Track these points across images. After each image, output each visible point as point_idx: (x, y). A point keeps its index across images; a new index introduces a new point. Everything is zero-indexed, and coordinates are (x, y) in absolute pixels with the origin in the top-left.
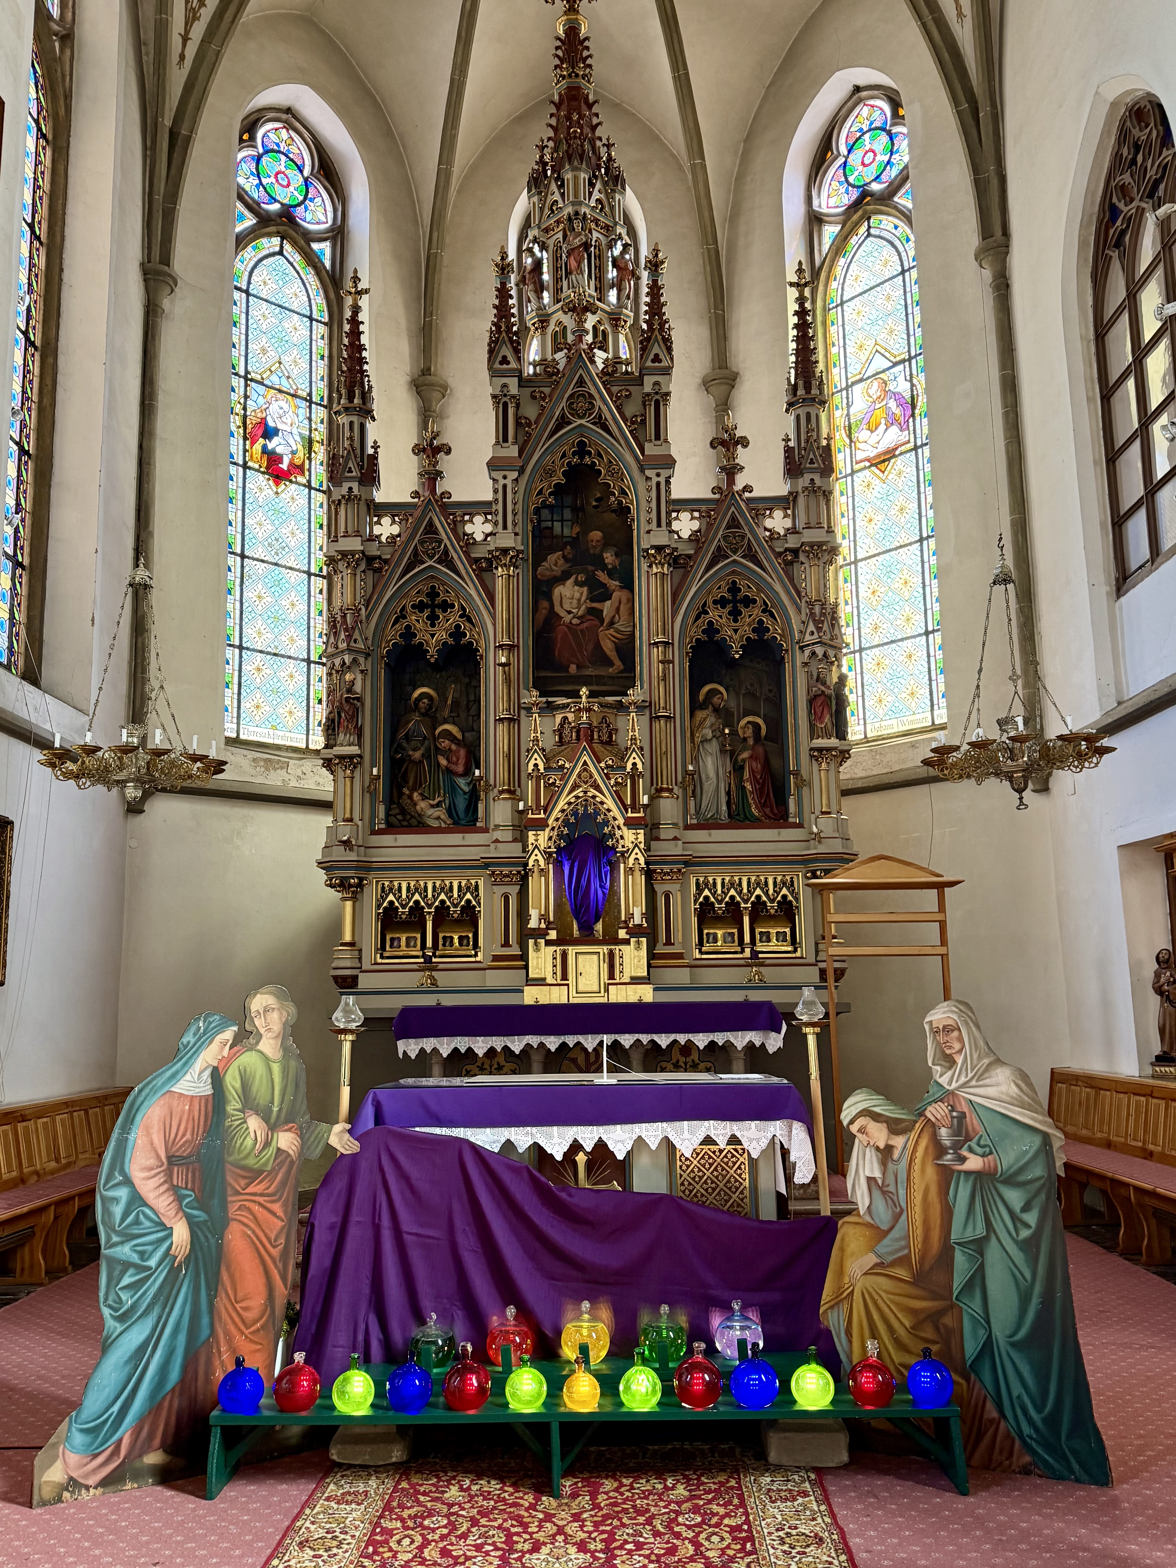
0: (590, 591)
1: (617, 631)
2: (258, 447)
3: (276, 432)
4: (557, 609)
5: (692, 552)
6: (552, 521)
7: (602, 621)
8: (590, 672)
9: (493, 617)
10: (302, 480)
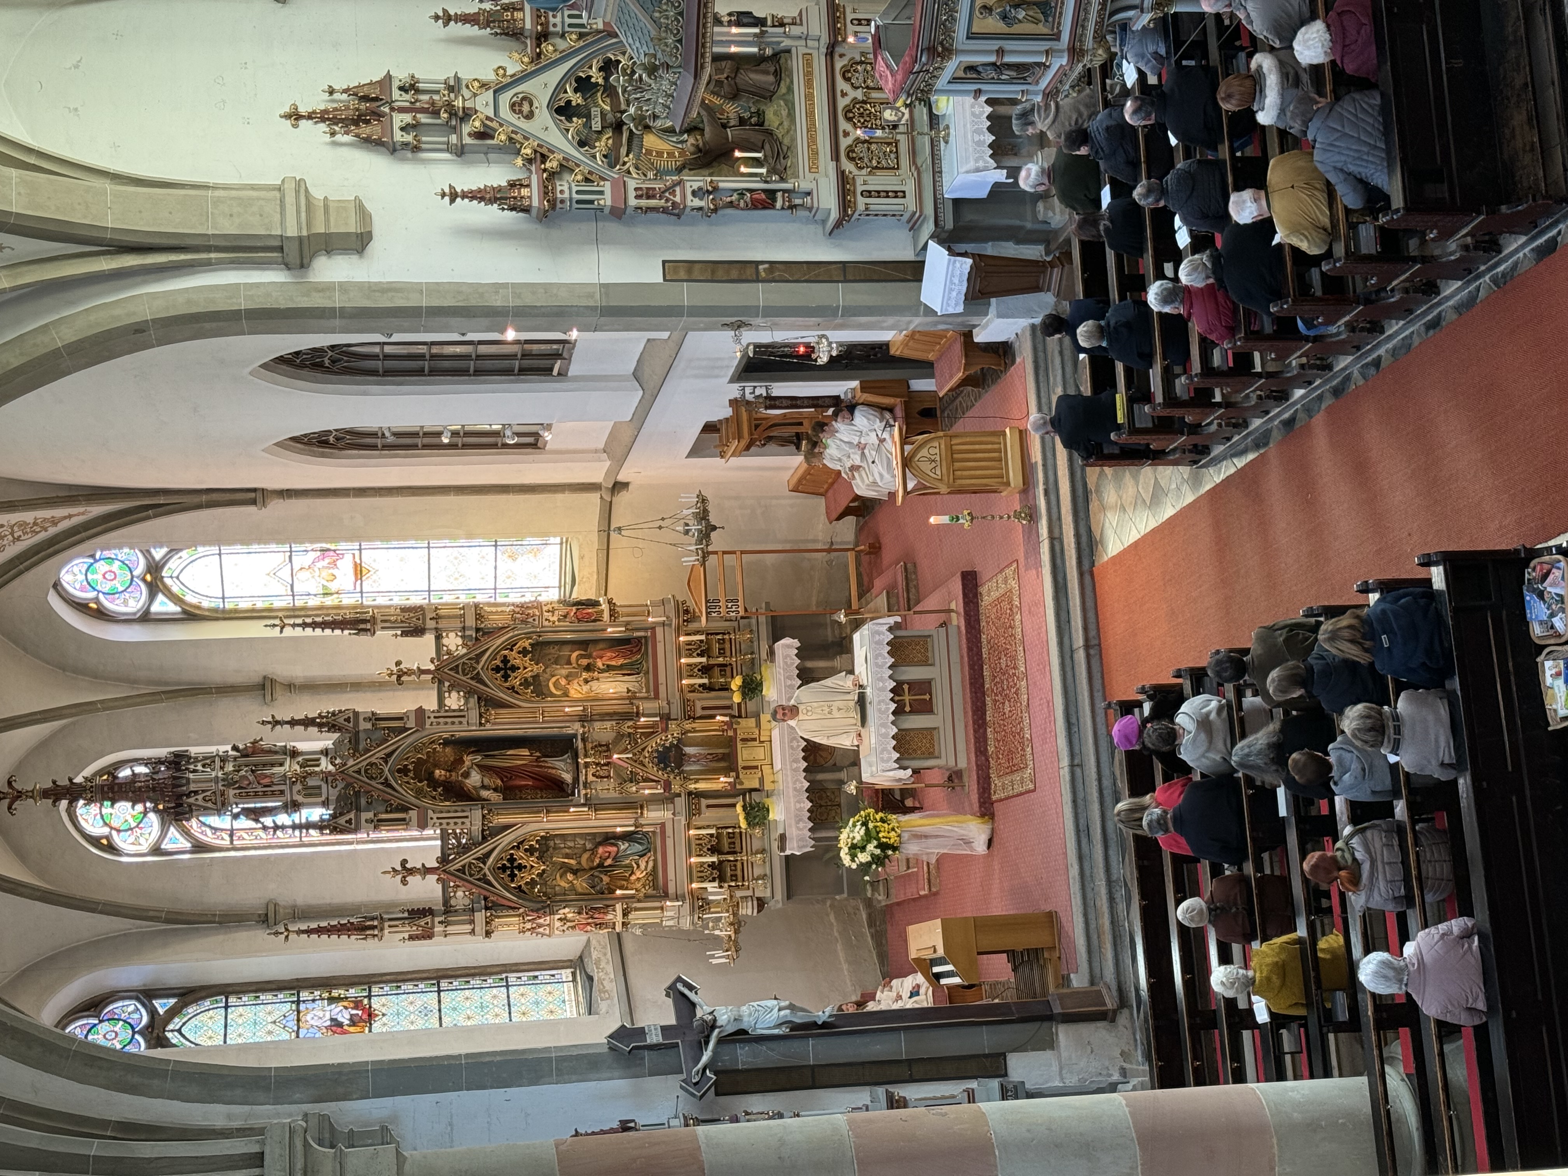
2: (351, 1029)
3: (333, 1020)
5: (475, 695)
9: (524, 824)
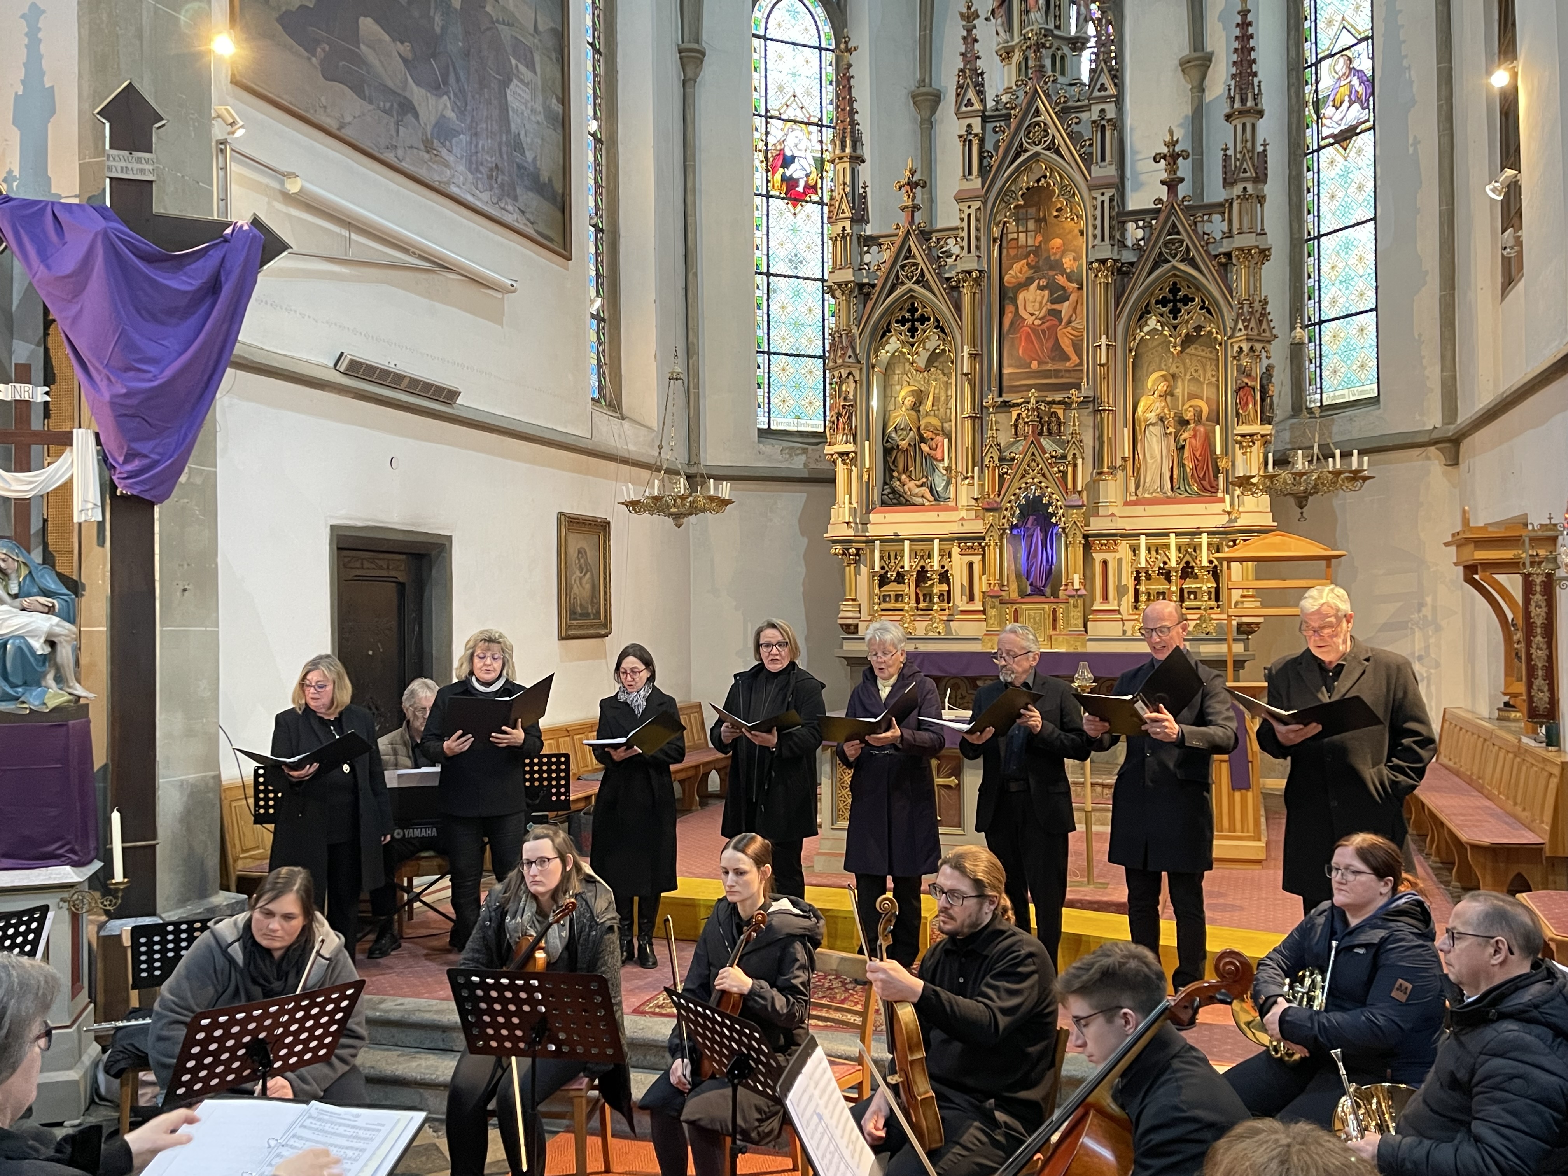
0: (1051, 294)
1: (1074, 329)
2: (778, 177)
3: (793, 158)
4: (1022, 312)
5: (1135, 260)
6: (1018, 232)
7: (1061, 320)
8: (1049, 367)
9: (961, 329)
10: (815, 198)
